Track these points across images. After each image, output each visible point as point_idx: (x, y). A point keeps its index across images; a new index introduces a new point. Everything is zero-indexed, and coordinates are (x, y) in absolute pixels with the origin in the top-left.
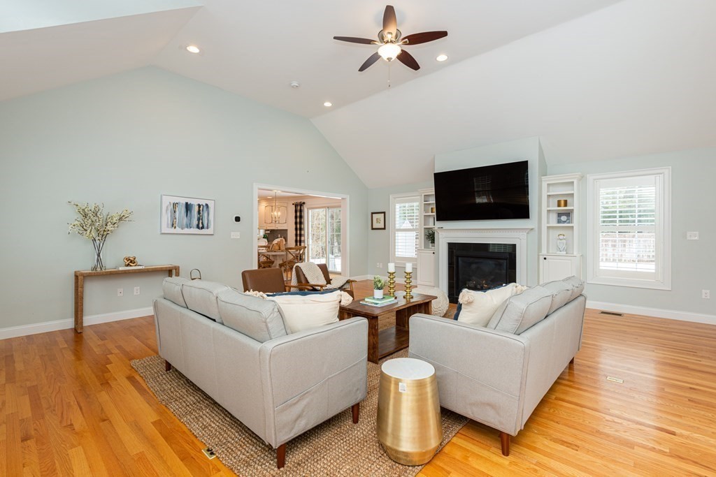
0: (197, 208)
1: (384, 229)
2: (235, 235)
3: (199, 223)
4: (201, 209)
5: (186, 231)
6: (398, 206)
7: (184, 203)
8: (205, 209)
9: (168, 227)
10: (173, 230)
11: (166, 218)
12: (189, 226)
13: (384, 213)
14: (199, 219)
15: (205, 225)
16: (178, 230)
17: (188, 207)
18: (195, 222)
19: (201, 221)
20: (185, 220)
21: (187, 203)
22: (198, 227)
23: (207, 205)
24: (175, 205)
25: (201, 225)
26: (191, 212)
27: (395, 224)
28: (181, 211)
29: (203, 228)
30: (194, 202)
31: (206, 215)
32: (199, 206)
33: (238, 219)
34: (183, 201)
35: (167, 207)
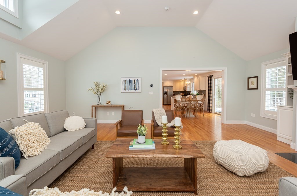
0: (134, 81)
1: (257, 89)
2: (151, 93)
3: (135, 88)
4: (135, 82)
5: (130, 91)
6: (268, 71)
7: (129, 80)
8: (137, 82)
9: (123, 90)
10: (125, 91)
11: (122, 86)
12: (131, 89)
13: (257, 77)
14: (134, 86)
15: (137, 89)
16: (127, 91)
17: (130, 81)
18: (133, 87)
19: (135, 87)
20: (129, 87)
21: (130, 80)
22: (134, 89)
23: (138, 80)
24: (125, 81)
25: (135, 89)
26: (131, 83)
27: (265, 85)
28: (128, 83)
29: (136, 90)
30: (132, 79)
31: (137, 84)
32: (135, 80)
33: (151, 86)
34: (128, 79)
35: (122, 82)
